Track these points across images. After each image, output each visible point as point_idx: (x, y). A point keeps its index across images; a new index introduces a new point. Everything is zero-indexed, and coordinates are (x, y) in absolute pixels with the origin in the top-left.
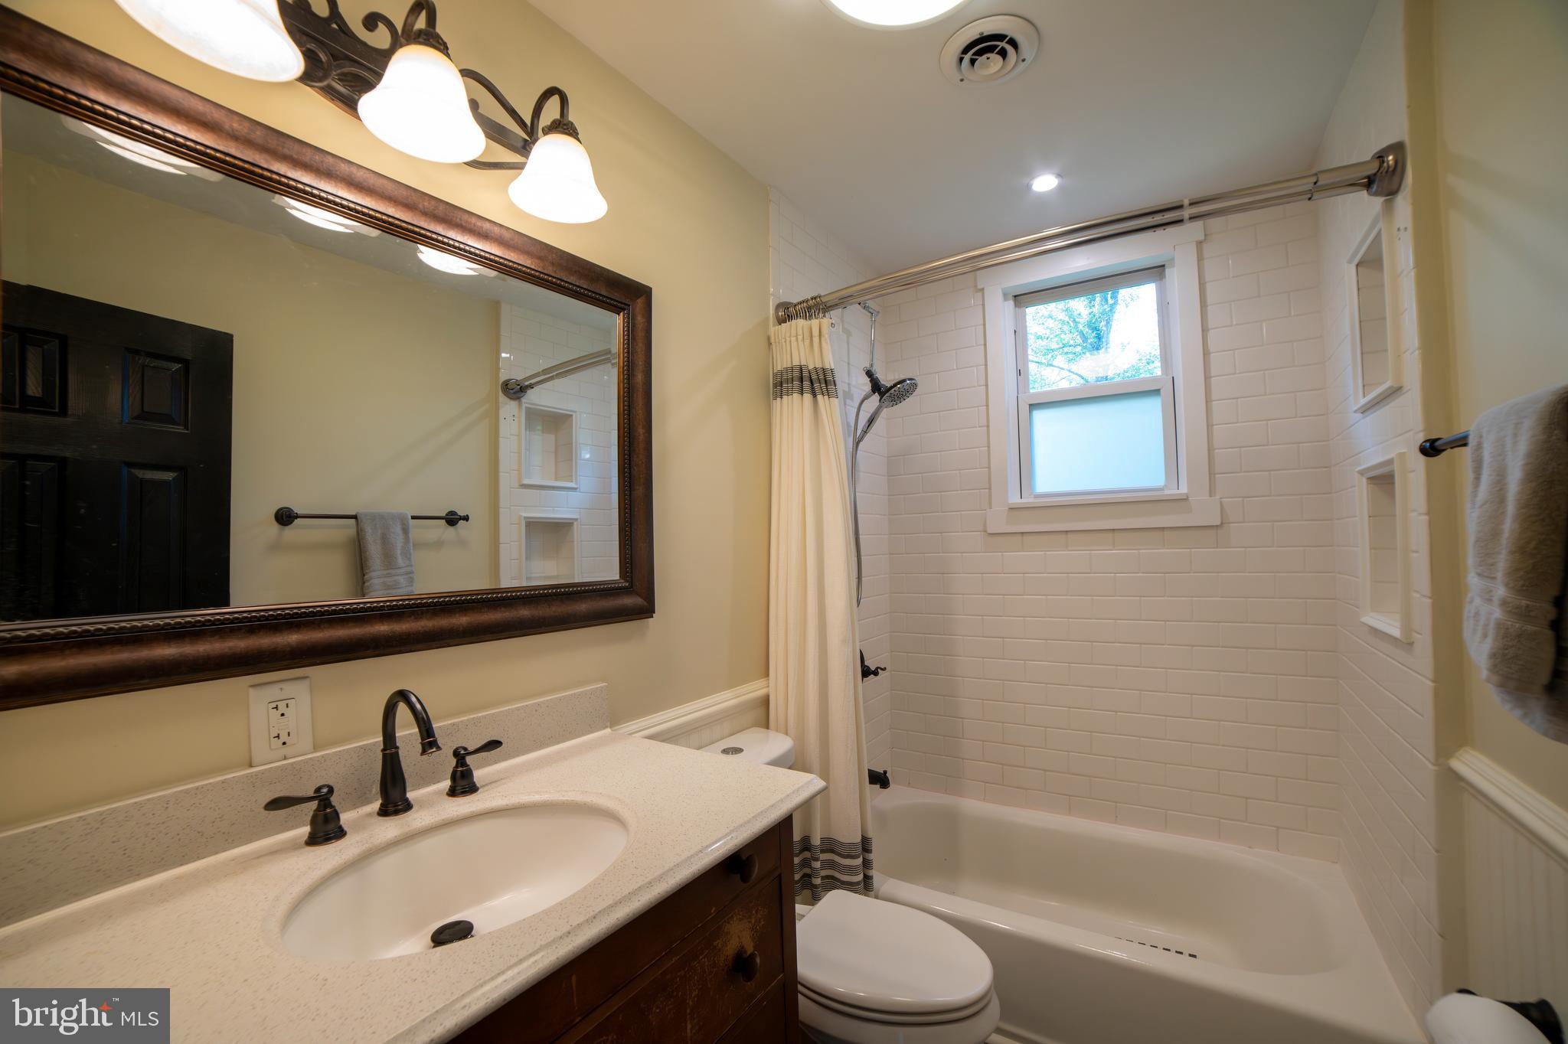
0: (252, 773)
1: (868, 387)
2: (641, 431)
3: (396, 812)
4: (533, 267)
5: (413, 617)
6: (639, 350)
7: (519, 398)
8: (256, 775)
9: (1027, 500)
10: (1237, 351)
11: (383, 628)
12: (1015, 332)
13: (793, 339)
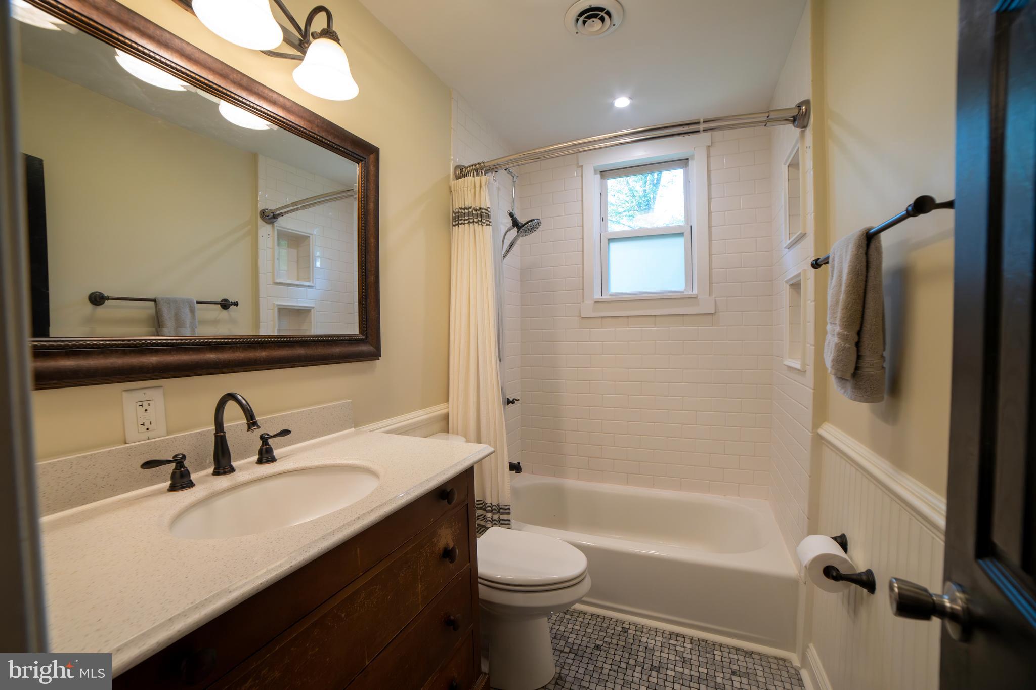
0: (127, 447)
1: (510, 223)
2: (372, 240)
3: (225, 473)
4: (305, 127)
5: (231, 350)
6: (372, 189)
7: (272, 223)
8: (131, 448)
9: (605, 297)
10: (726, 212)
11: (212, 356)
12: (601, 194)
13: (466, 189)
